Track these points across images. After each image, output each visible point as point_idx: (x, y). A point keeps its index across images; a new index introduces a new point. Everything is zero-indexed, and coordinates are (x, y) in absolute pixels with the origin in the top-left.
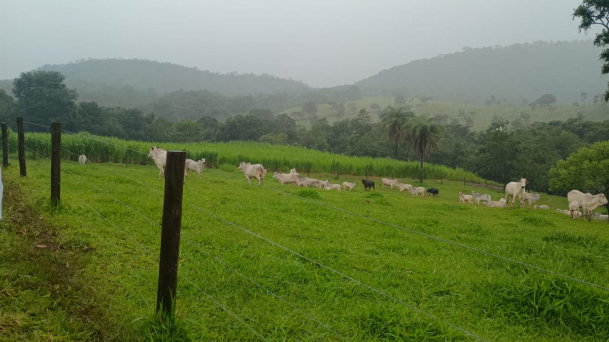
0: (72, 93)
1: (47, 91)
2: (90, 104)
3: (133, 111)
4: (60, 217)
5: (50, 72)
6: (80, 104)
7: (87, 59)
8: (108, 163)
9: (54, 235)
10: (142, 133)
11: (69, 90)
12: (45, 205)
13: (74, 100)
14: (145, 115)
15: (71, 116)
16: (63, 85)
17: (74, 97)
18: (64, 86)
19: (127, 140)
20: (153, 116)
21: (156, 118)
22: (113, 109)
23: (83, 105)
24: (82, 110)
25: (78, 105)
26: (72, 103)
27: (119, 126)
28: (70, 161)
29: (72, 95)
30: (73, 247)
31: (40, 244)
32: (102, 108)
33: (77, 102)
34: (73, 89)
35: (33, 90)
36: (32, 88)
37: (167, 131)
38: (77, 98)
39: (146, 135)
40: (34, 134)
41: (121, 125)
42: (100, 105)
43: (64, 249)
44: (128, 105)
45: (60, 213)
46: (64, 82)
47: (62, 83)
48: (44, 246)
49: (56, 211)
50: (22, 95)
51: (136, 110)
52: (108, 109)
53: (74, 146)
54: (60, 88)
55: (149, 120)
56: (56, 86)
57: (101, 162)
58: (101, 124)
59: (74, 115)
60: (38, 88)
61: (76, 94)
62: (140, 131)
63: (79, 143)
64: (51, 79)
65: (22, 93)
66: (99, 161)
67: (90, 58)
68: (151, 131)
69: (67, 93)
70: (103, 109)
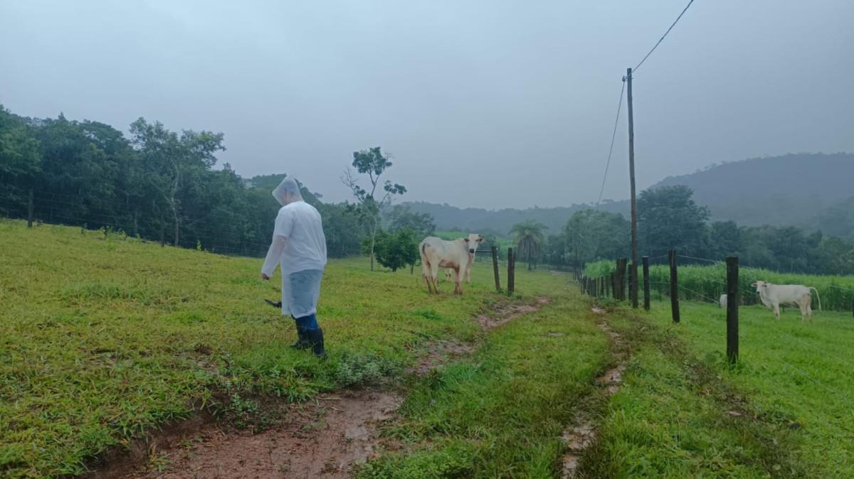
0: (703, 212)
1: (671, 210)
2: (725, 224)
3: (787, 231)
4: (742, 378)
5: (675, 187)
6: (713, 224)
7: (719, 163)
8: (754, 306)
9: (744, 400)
10: (804, 261)
11: (698, 208)
12: (719, 360)
13: (704, 221)
14: (807, 234)
15: (702, 241)
16: (691, 201)
17: (704, 215)
18: (692, 203)
19: (781, 272)
20: (820, 235)
21: (825, 238)
22: (758, 229)
23: (717, 226)
24: (715, 232)
25: (710, 226)
26: (701, 225)
27: (766, 252)
28: (704, 303)
29: (702, 214)
30: (774, 419)
31: (731, 410)
32: (742, 228)
33: (709, 223)
34: (704, 206)
35: (654, 211)
36: (653, 209)
37: (843, 258)
38: (708, 217)
39: (808, 265)
40: (659, 267)
41: (770, 251)
42: (739, 225)
43: (762, 420)
44: (781, 221)
45: (740, 372)
46: (692, 198)
47: (690, 199)
48: (738, 414)
49: (735, 369)
50: (642, 219)
51: (792, 228)
52: (751, 230)
53: (709, 282)
54: (687, 206)
55: (812, 243)
56: (682, 204)
57: (745, 304)
58: (741, 251)
59: (705, 241)
60: (661, 208)
61: (707, 213)
62: (799, 259)
63: (715, 278)
64: (676, 195)
65: (641, 216)
66: (743, 302)
67: (723, 162)
68: (817, 258)
69: (696, 211)
70: (745, 229)
